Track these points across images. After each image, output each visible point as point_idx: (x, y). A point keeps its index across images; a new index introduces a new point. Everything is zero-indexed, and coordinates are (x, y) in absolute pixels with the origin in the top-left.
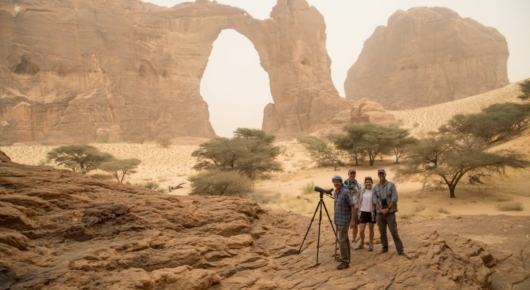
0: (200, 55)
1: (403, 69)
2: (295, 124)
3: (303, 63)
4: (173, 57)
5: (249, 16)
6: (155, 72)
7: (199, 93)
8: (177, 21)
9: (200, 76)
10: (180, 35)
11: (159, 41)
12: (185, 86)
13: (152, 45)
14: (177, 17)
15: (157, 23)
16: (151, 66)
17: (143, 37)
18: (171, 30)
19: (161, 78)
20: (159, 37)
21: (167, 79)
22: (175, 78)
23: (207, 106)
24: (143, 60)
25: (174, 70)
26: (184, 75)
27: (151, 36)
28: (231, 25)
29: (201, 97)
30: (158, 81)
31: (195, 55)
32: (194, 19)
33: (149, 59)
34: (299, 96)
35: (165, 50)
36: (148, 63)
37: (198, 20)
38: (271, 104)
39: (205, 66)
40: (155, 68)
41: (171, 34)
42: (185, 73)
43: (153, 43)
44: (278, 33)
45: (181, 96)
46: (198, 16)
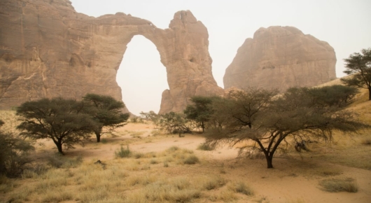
0: (117, 53)
1: (264, 68)
2: (184, 105)
3: (191, 60)
4: (97, 53)
5: (153, 26)
6: (82, 63)
7: (115, 80)
8: (101, 27)
9: (117, 68)
10: (103, 38)
11: (86, 40)
12: (105, 74)
14: (101, 24)
15: (86, 27)
16: (79, 58)
17: (75, 37)
18: (97, 34)
19: (87, 68)
20: (87, 38)
21: (91, 68)
22: (97, 68)
23: (120, 90)
24: (73, 54)
25: (97, 63)
26: (104, 67)
27: (81, 37)
28: (141, 32)
29: (116, 83)
30: (84, 70)
31: (113, 52)
32: (114, 27)
33: (78, 54)
34: (187, 84)
35: (91, 47)
36: (77, 56)
37: (116, 28)
38: (167, 90)
39: (121, 61)
40: (82, 60)
41: (96, 36)
42: (105, 65)
43: (82, 42)
44: (174, 39)
45: (101, 81)
46: (117, 24)
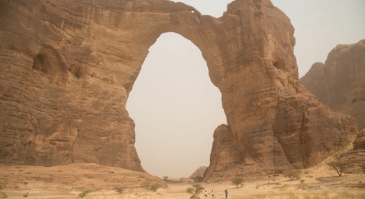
0: (130, 59)
2: (275, 152)
4: (94, 54)
5: (197, 13)
6: (63, 67)
7: (123, 106)
8: (106, 13)
9: (129, 87)
10: (108, 30)
11: (77, 31)
12: (105, 93)
13: (68, 34)
14: (107, 8)
15: (79, 9)
16: (58, 57)
17: (55, 20)
18: (97, 22)
19: (71, 77)
20: (79, 27)
21: (81, 80)
22: (91, 81)
23: (133, 125)
24: (46, 47)
25: (92, 70)
26: (105, 80)
27: (67, 22)
29: (126, 112)
30: (65, 80)
31: (123, 58)
32: (128, 13)
33: (56, 47)
34: (276, 108)
35: (84, 43)
36: (55, 52)
37: (133, 15)
38: (223, 125)
39: (137, 74)
40: (64, 60)
41: (96, 26)
42: (107, 77)
43: (69, 32)
44: (239, 29)
45: (96, 105)
46: (134, 9)
